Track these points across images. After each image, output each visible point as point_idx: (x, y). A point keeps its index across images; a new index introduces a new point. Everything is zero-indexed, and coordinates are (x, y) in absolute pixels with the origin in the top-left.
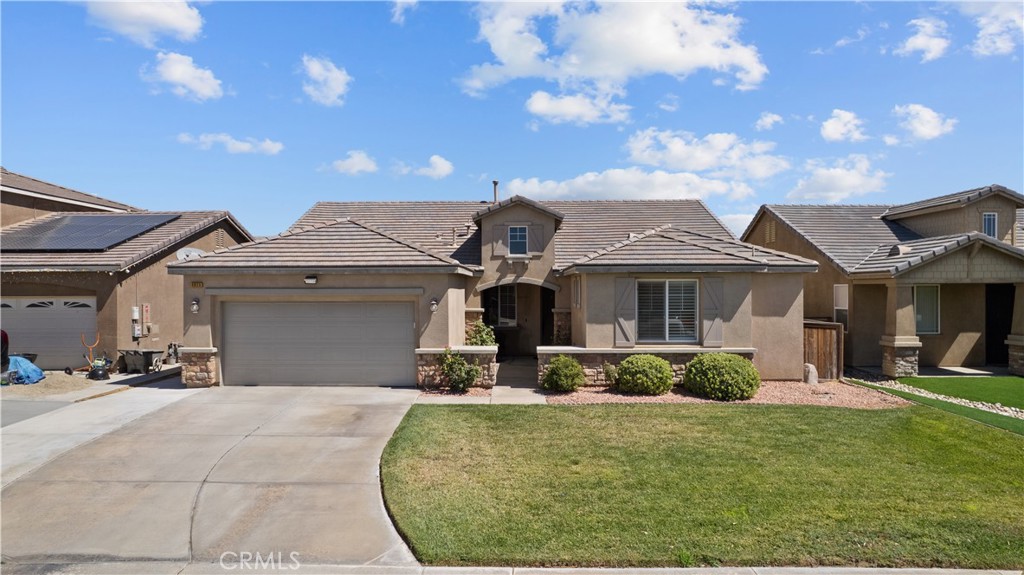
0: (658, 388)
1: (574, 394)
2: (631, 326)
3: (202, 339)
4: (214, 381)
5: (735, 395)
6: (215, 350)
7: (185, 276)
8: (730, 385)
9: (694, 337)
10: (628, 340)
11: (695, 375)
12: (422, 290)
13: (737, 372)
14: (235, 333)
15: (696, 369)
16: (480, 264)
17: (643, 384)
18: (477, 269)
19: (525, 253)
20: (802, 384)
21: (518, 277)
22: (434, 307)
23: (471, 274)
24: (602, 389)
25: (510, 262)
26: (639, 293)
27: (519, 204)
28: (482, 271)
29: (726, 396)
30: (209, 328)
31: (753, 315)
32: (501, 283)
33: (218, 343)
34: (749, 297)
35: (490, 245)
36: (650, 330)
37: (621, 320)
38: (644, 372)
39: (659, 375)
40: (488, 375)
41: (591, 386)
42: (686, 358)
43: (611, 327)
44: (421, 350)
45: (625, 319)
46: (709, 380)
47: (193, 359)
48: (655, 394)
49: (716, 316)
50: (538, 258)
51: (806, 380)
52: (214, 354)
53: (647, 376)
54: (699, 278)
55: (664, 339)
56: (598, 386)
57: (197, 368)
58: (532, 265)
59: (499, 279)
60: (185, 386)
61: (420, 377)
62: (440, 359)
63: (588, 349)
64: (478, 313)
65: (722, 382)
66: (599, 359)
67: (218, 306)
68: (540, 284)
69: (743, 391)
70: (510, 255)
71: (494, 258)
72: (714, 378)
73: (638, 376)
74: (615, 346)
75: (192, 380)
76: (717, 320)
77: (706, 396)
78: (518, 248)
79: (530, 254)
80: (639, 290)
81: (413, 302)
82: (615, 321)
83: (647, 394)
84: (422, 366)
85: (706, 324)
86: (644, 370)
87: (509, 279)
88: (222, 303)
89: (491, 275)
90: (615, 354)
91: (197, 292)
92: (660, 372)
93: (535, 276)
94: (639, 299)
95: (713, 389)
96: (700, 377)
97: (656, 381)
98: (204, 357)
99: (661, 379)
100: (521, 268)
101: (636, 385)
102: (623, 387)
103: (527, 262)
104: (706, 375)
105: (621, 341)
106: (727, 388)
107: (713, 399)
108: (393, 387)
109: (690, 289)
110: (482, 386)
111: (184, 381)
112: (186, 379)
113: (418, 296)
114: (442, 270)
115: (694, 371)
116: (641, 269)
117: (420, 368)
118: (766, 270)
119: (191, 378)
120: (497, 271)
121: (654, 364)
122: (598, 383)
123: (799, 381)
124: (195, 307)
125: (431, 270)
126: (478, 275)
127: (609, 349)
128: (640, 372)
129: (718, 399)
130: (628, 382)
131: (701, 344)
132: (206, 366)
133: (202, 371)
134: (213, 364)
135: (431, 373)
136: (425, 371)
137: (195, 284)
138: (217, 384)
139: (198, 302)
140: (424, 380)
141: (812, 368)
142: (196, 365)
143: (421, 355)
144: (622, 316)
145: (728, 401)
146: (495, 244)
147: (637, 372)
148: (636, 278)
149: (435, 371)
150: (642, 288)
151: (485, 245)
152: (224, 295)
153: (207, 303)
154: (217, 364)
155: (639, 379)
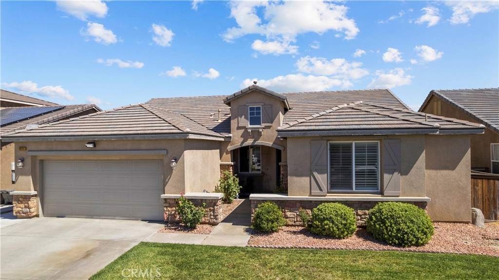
0: (343, 232)
1: (275, 235)
2: (323, 179)
3: (26, 186)
4: (34, 214)
5: (411, 242)
6: (36, 193)
7: (16, 143)
8: (406, 233)
9: (374, 185)
10: (321, 190)
11: (375, 222)
12: (166, 151)
13: (412, 222)
14: (51, 182)
15: (376, 217)
16: (230, 133)
17: (329, 229)
18: (227, 136)
19: (260, 124)
20: (470, 226)
21: (255, 141)
22: (174, 164)
23: (223, 139)
24: (301, 228)
25: (250, 131)
26: (331, 153)
27: (255, 91)
28: (230, 137)
29: (402, 243)
30: (30, 178)
31: (426, 168)
32: (244, 145)
33: (38, 188)
34: (423, 155)
35: (237, 119)
36: (340, 182)
37: (315, 174)
38: (330, 219)
39: (344, 222)
40: (214, 216)
41: (292, 226)
42: (369, 205)
43: (307, 179)
44: (166, 195)
45: (318, 173)
46: (387, 228)
47: (20, 199)
48: (339, 238)
49: (395, 171)
50: (269, 127)
51: (474, 222)
52: (35, 196)
53: (333, 222)
54: (380, 140)
55: (352, 189)
56: (297, 226)
57: (22, 205)
58: (264, 133)
59: (243, 142)
60: (16, 217)
61: (165, 215)
62: (176, 202)
63: (289, 197)
64: (229, 166)
65: (398, 230)
66: (298, 205)
67: (38, 162)
68: (271, 146)
69: (418, 239)
70: (250, 126)
71: (239, 128)
72: (391, 226)
73: (326, 222)
74: (311, 195)
75: (20, 213)
76: (396, 174)
77: (384, 242)
78: (255, 120)
79: (263, 125)
80: (331, 150)
81: (162, 160)
82: (311, 174)
83: (330, 236)
84: (167, 207)
85: (386, 177)
86: (331, 218)
87: (250, 142)
88: (42, 161)
89: (237, 139)
90: (311, 201)
91: (23, 153)
92: (344, 219)
93: (267, 139)
94: (331, 157)
95: (390, 236)
96: (379, 224)
97: (341, 226)
98: (27, 198)
99: (345, 225)
100: (257, 134)
101: (324, 230)
102: (314, 231)
103: (261, 130)
104: (384, 223)
105: (315, 191)
106: (403, 235)
107: (390, 244)
108: (151, 221)
109: (373, 149)
110: (209, 223)
111: (14, 214)
112: (16, 213)
113: (163, 155)
114: (177, 137)
115: (374, 219)
116: (331, 133)
117: (165, 209)
118: (438, 133)
119: (19, 212)
120: (241, 137)
121: (339, 212)
122: (298, 223)
123: (467, 223)
124: (20, 164)
125: (170, 137)
126: (227, 140)
127: (306, 197)
128: (327, 219)
129: (395, 245)
130: (317, 226)
131: (382, 193)
132: (28, 204)
133: (26, 207)
134: (34, 203)
135: (173, 212)
136: (169, 211)
137: (21, 148)
138: (37, 216)
139: (22, 161)
140: (168, 218)
141: (479, 211)
142: (22, 203)
143: (165, 199)
144: (316, 171)
145: (404, 247)
146: (239, 118)
147: (324, 219)
148: (328, 140)
149: (175, 211)
150: (334, 149)
151: (233, 119)
152: (41, 155)
153: (28, 161)
154: (37, 202)
155: (327, 224)
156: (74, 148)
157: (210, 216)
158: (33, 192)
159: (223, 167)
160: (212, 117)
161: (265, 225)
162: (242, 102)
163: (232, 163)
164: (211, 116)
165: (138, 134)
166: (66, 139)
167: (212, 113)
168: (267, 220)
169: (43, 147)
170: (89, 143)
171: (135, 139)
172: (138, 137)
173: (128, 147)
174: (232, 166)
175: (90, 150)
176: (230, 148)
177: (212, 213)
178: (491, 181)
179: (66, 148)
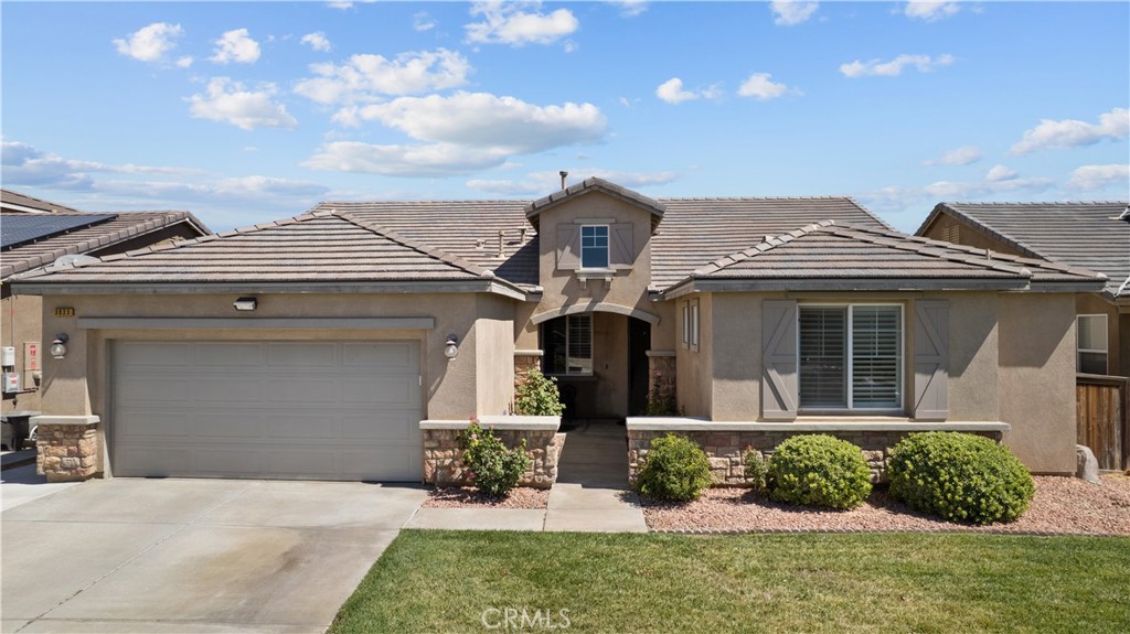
0: (846, 497)
1: (694, 505)
2: (789, 384)
3: (72, 403)
4: (92, 470)
5: (992, 514)
6: (96, 419)
7: (46, 297)
8: (983, 495)
9: (890, 398)
10: (784, 407)
11: (912, 474)
12: (432, 320)
13: (994, 471)
14: (132, 391)
15: (914, 463)
16: (537, 283)
17: (819, 490)
18: (532, 289)
19: (606, 265)
20: (1075, 482)
21: (594, 302)
22: (452, 350)
23: (522, 297)
24: (740, 492)
25: (583, 279)
26: (802, 327)
27: (596, 191)
28: (540, 293)
29: (974, 516)
30: (83, 384)
31: (1000, 364)
32: (569, 311)
33: (102, 408)
34: (994, 334)
35: (552, 254)
36: (820, 390)
37: (773, 374)
38: (821, 469)
39: (848, 474)
40: (544, 467)
41: (721, 486)
42: (885, 439)
43: (753, 385)
44: (431, 423)
45: (781, 372)
46: (941, 485)
47: (57, 434)
48: (840, 509)
49: (937, 367)
50: (626, 273)
51: (1080, 474)
52: (95, 426)
53: (826, 475)
54: (905, 301)
55: (846, 405)
56: (732, 486)
57: (62, 450)
58: (617, 284)
59: (566, 306)
60: (43, 480)
61: (428, 469)
62: (460, 438)
63: (716, 424)
64: (533, 357)
65: (967, 489)
66: (735, 440)
67: (102, 346)
68: (629, 314)
69: (1006, 507)
70: (583, 269)
71: (558, 273)
72: (951, 480)
73: (811, 475)
74: (761, 418)
75: (55, 469)
76: (939, 374)
77: (936, 514)
78: (594, 257)
79: (613, 268)
80: (801, 321)
81: (419, 341)
82: (761, 375)
83: (821, 504)
84: (432, 449)
85: (920, 380)
86: (821, 466)
87: (581, 305)
88: (111, 342)
89: (553, 300)
90: (762, 432)
91: (64, 323)
92: (849, 468)
93: (621, 301)
94: (803, 337)
95: (950, 503)
96: (924, 478)
97: (842, 484)
98: (75, 431)
99: (852, 480)
100: (599, 287)
101: (808, 492)
102: (783, 494)
103: (608, 279)
104: (936, 476)
105: (772, 410)
106: (977, 499)
107: (950, 520)
108: (387, 483)
109: (889, 320)
110: (533, 485)
111: (40, 471)
112: (45, 469)
113: (425, 331)
114: (464, 288)
115: (911, 466)
116: (810, 285)
117: (429, 454)
118: (1027, 287)
119: (52, 466)
120: (563, 293)
121: (838, 454)
122: (733, 481)
123: (1068, 475)
124: (59, 349)
125: (446, 288)
126: (532, 299)
127: (751, 424)
128: (813, 469)
129: (961, 520)
130: (791, 486)
131: (909, 413)
132: (78, 446)
133: (70, 454)
134: (92, 443)
135: (447, 462)
136: (437, 459)
137: (60, 310)
138: (99, 475)
139: (64, 341)
140: (435, 475)
141: (1087, 451)
142: (60, 444)
143: (430, 432)
144: (775, 366)
145: (979, 524)
146: (559, 251)
147: (808, 469)
148: (798, 301)
149: (454, 458)
150: (808, 319)
151: (544, 254)
152: (111, 328)
153: (80, 342)
154: (99, 443)
155: (813, 481)
156: (201, 312)
157: (536, 467)
158: (92, 419)
159: (520, 360)
160: (481, 248)
161: (675, 486)
162: (566, 215)
163: (541, 352)
164: (478, 245)
165: (369, 280)
166: (185, 289)
167: (479, 240)
168: (679, 474)
169: (119, 309)
170: (241, 300)
171: (362, 291)
172: (367, 287)
173: (340, 310)
174: (540, 357)
175: (244, 315)
176: (538, 317)
177: (539, 461)
178: (1105, 390)
179: (178, 310)
